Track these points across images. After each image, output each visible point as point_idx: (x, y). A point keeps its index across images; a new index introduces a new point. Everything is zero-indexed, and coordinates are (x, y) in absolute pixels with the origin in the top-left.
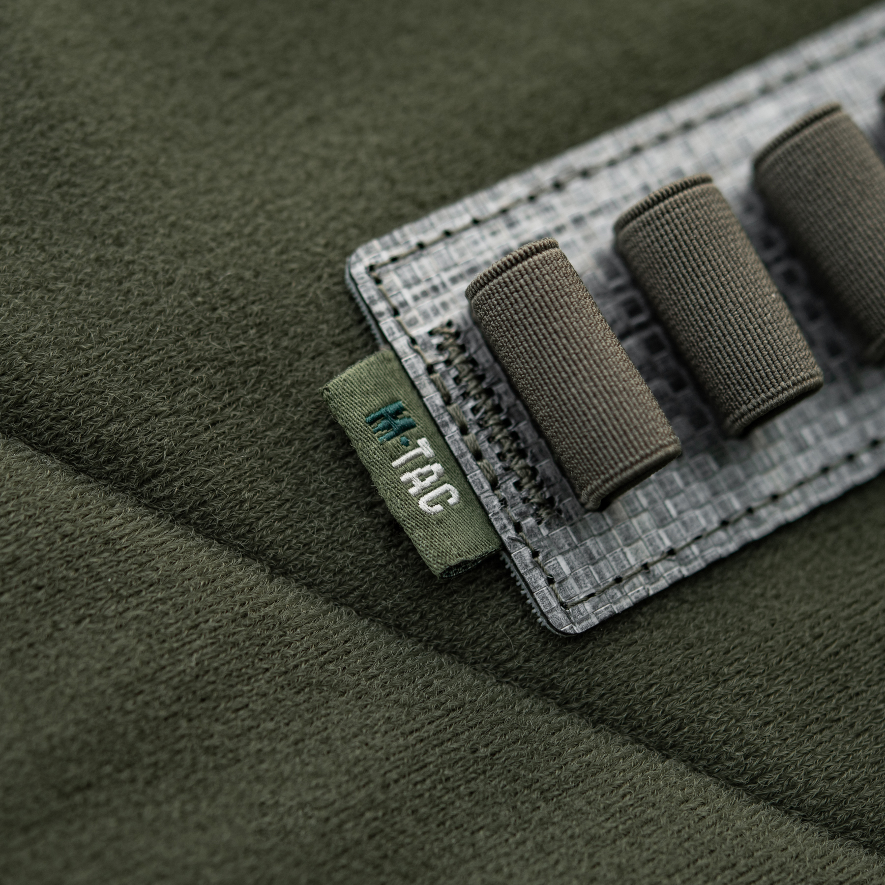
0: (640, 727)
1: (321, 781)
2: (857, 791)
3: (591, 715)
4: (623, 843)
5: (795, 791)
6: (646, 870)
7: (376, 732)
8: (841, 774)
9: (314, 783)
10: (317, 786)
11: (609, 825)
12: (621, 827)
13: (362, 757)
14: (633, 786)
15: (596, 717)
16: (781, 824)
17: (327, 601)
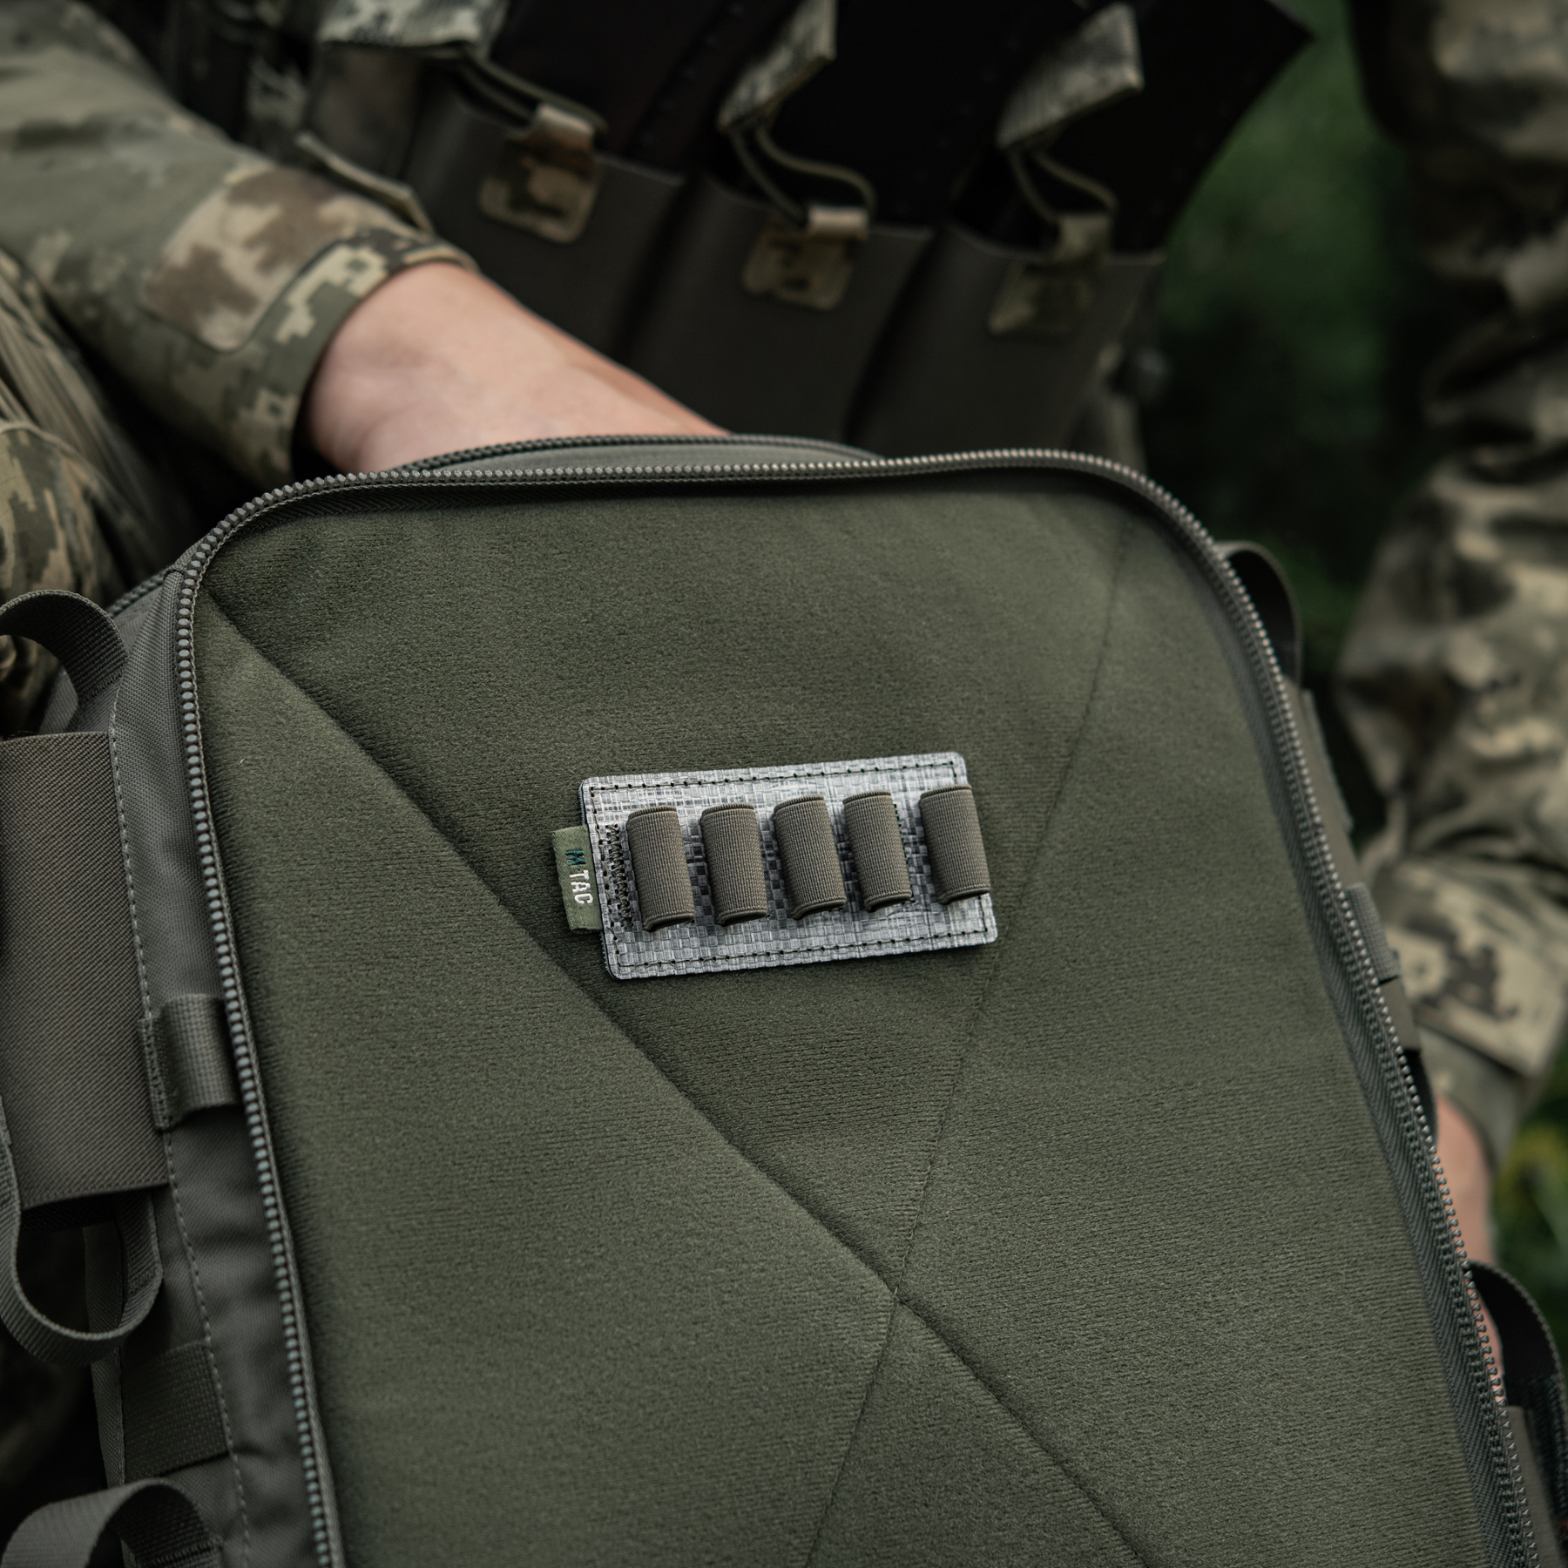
0: (631, 1030)
2: (713, 1094)
3: (612, 1016)
4: (607, 1072)
5: (686, 1083)
7: (521, 985)
8: (709, 1084)
11: (603, 1063)
12: (608, 1066)
13: (511, 993)
14: (619, 1052)
15: (614, 1018)
16: (675, 1094)
17: (518, 924)
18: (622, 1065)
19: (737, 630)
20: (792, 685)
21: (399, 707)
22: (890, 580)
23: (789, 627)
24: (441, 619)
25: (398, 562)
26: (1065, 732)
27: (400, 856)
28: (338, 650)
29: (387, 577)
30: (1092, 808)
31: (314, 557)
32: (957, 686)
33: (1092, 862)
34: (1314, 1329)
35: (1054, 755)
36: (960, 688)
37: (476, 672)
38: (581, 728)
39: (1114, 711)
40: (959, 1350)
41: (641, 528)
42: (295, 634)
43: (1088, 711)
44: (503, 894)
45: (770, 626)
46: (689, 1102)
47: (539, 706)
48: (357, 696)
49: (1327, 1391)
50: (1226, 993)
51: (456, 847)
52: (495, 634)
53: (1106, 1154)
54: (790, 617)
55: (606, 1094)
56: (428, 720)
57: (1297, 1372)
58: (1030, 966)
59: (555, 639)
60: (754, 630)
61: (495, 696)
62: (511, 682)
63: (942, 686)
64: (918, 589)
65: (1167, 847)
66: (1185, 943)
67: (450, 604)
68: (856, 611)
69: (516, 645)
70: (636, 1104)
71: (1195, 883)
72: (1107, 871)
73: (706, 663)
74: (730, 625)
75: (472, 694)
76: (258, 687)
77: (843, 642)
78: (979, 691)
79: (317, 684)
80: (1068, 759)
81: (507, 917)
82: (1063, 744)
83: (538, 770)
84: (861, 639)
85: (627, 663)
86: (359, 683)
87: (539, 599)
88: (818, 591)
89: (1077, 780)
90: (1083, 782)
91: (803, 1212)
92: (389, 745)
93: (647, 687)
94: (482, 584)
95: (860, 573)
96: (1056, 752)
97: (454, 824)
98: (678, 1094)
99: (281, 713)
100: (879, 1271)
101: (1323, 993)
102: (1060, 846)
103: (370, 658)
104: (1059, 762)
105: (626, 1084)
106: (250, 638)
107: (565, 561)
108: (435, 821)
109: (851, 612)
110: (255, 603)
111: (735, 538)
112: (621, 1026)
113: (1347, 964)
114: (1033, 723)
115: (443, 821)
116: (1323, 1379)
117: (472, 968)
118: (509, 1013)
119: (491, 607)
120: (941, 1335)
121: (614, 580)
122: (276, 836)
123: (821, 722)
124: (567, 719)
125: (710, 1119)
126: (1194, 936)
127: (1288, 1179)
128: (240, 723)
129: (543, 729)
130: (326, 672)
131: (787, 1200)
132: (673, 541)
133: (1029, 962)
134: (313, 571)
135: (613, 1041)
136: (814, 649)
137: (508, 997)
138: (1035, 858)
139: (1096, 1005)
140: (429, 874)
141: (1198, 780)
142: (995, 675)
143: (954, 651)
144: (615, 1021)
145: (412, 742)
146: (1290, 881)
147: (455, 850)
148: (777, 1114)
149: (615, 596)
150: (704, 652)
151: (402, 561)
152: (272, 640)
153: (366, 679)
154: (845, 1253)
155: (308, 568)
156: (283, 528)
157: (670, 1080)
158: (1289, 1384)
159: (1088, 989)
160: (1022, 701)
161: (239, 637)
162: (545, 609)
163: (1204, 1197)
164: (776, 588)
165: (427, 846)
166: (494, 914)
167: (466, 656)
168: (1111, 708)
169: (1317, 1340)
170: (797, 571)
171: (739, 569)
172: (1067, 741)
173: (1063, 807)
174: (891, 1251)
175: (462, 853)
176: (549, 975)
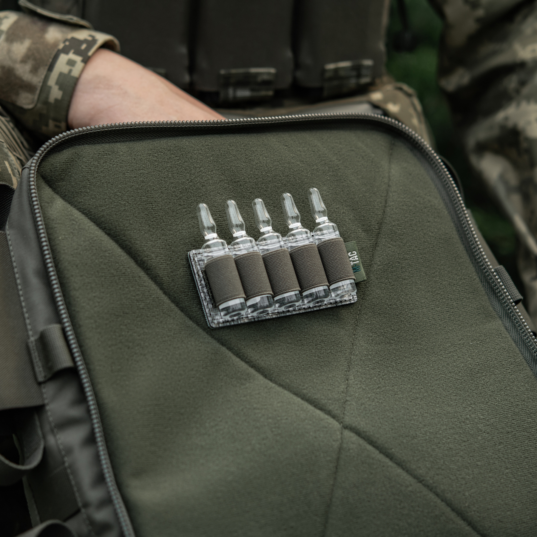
7: (175, 325)
17: (171, 302)
19: (247, 185)
20: (269, 206)
21: (119, 217)
22: (304, 163)
23: (267, 183)
24: (132, 183)
25: (114, 161)
26: (376, 220)
27: (125, 274)
28: (93, 196)
29: (109, 167)
30: (390, 247)
31: (81, 160)
32: (334, 203)
33: (392, 268)
34: (513, 425)
35: (373, 229)
36: (335, 204)
37: (147, 204)
38: (190, 224)
39: (394, 210)
40: (371, 443)
41: (207, 146)
42: (75, 191)
43: (384, 212)
44: (164, 290)
45: (259, 183)
47: (172, 217)
48: (102, 214)
49: (523, 448)
50: (453, 313)
51: (145, 272)
52: (154, 189)
53: (417, 369)
54: (267, 179)
56: (131, 222)
57: (509, 441)
58: (373, 308)
59: (177, 190)
60: (253, 185)
61: (155, 213)
62: (161, 208)
63: (328, 203)
64: (315, 167)
65: (421, 260)
66: (434, 294)
67: (135, 177)
68: (292, 176)
69: (162, 193)
71: (434, 273)
72: (399, 271)
73: (236, 198)
74: (244, 183)
75: (146, 213)
76: (63, 210)
77: (288, 188)
78: (342, 205)
79: (86, 209)
80: (379, 230)
81: (167, 299)
82: (376, 225)
83: (173, 242)
84: (295, 187)
85: (207, 197)
86: (103, 208)
87: (169, 175)
88: (277, 169)
89: (382, 238)
90: (385, 238)
91: (299, 399)
92: (116, 232)
93: (215, 206)
94: (147, 169)
95: (292, 161)
96: (374, 228)
97: (144, 263)
99: (73, 220)
100: (334, 417)
101: (491, 309)
102: (379, 263)
103: (106, 198)
104: (375, 232)
106: (57, 193)
107: (178, 159)
108: (136, 261)
109: (290, 176)
110: (59, 179)
111: (244, 149)
113: (500, 296)
114: (364, 217)
115: (139, 262)
116: (521, 444)
117: (156, 318)
119: (151, 178)
120: (363, 438)
121: (198, 166)
122: (77, 266)
123: (282, 220)
124: (184, 221)
126: (437, 291)
127: (491, 372)
128: (59, 223)
129: (174, 226)
130: (89, 205)
131: (292, 396)
132: (219, 151)
133: (373, 307)
134: (81, 166)
135: (213, 344)
136: (277, 191)
137: (170, 329)
138: (370, 269)
139: (402, 321)
140: (136, 281)
141: (430, 234)
142: (348, 199)
143: (331, 190)
145: (125, 231)
146: (471, 269)
149: (199, 172)
150: (234, 194)
151: (115, 161)
152: (66, 193)
153: (105, 206)
154: (318, 412)
155: (79, 165)
156: (67, 150)
158: (507, 446)
159: (397, 315)
160: (359, 209)
161: (53, 192)
162: (172, 179)
163: (459, 381)
164: (261, 168)
165: (135, 271)
166: (162, 298)
167: (143, 197)
168: (393, 209)
169: (515, 429)
170: (268, 161)
171: (245, 161)
172: (378, 224)
173: (378, 248)
174: (337, 410)
175: (148, 274)
176: (185, 321)
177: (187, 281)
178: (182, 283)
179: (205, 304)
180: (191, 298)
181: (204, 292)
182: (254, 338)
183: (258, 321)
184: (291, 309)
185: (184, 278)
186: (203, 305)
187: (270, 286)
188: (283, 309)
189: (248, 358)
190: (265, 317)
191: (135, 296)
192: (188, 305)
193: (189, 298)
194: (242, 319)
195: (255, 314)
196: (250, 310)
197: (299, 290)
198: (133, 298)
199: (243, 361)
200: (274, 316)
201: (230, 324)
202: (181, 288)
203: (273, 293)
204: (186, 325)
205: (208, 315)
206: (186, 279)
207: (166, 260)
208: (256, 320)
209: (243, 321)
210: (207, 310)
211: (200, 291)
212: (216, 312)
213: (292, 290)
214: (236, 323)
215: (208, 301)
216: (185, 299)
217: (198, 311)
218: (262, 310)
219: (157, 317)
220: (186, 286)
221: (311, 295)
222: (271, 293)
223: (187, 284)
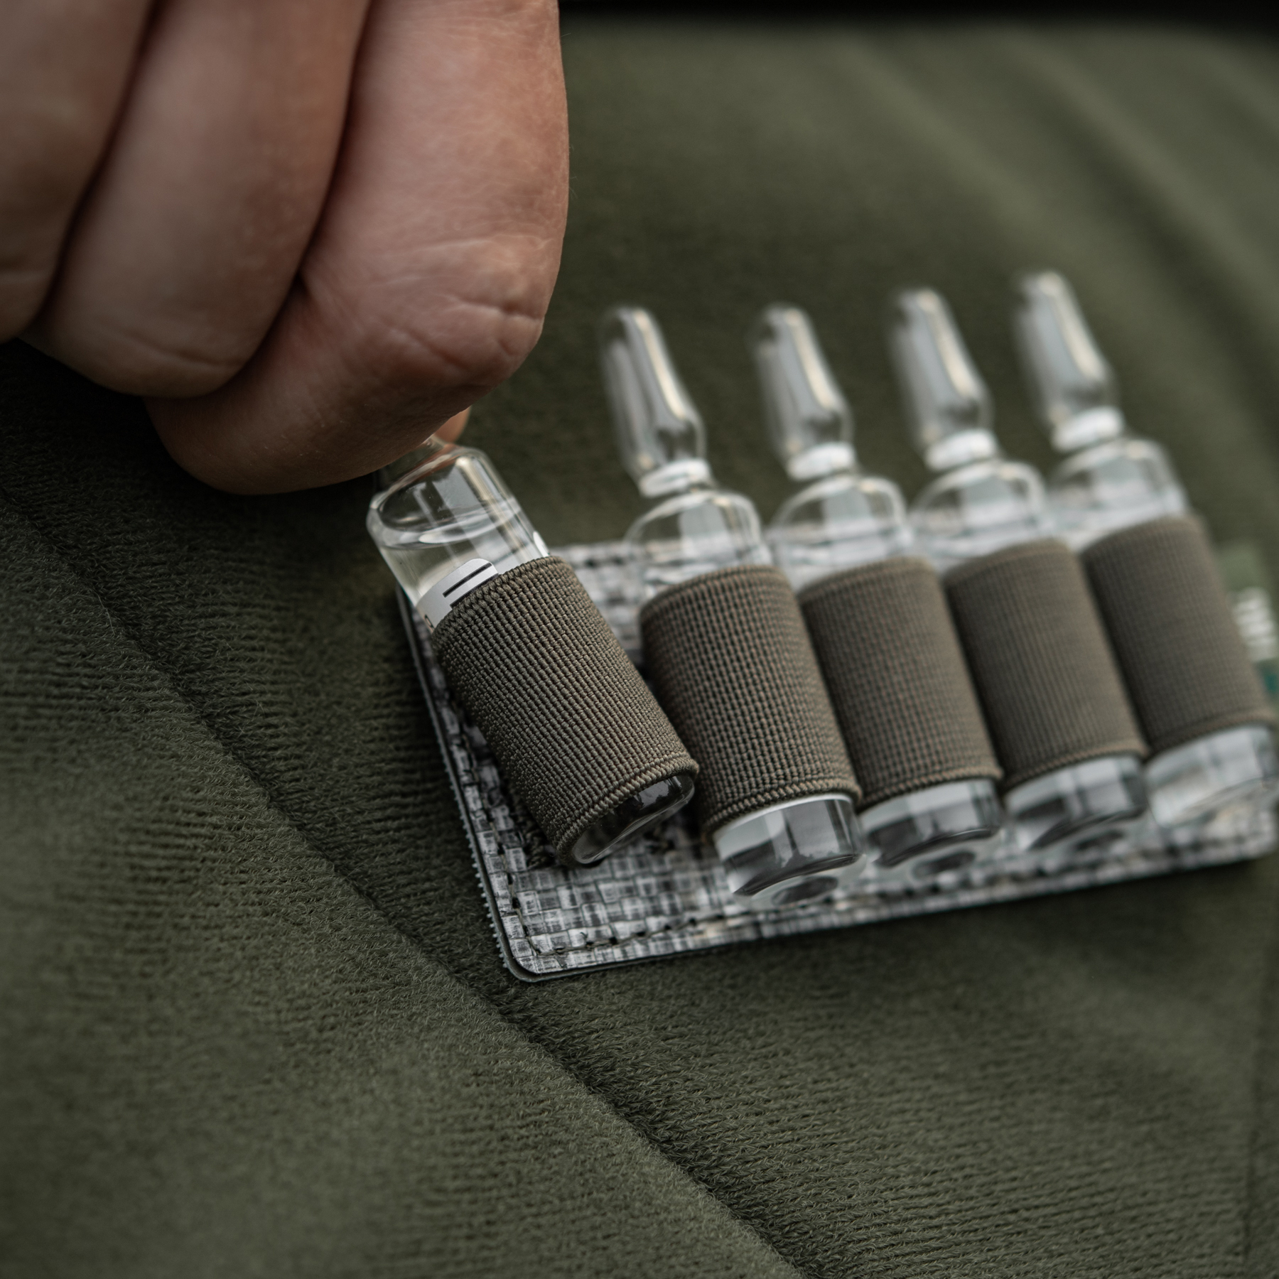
0: (574, 1057)
1: (264, 1000)
2: (768, 1182)
3: (529, 1031)
4: (529, 1153)
5: (707, 1163)
6: (542, 1187)
7: (327, 977)
8: (756, 1160)
9: (257, 999)
10: (258, 1004)
11: (523, 1132)
12: (531, 1139)
13: (308, 993)
14: (554, 1104)
15: (534, 1034)
16: (686, 1185)
17: (311, 848)
18: (562, 1136)
46: (715, 1204)
55: (529, 1205)
70: (598, 1219)
81: (287, 834)
98: (691, 1188)
105: (571, 1178)
112: (551, 1050)
115: (147, 625)
118: (304, 1038)
125: (769, 1238)
135: (539, 1081)
137: (302, 1002)
144: (537, 1039)
147: (173, 689)
148: (908, 1214)
157: (671, 1159)
165: (116, 677)
166: (260, 826)
175: (188, 694)
176: (384, 954)
177: (395, 732)
178: (372, 746)
179: (488, 847)
180: (419, 826)
181: (480, 785)
182: (760, 1041)
183: (780, 941)
184: (947, 879)
185: (375, 718)
186: (475, 855)
187: (843, 750)
188: (905, 875)
189: (730, 1163)
190: (812, 916)
191: (117, 807)
192: (403, 863)
193: (407, 827)
194: (690, 929)
195: (762, 900)
196: (734, 882)
197: (991, 778)
198: (109, 814)
199: (698, 1180)
200: (862, 916)
201: (624, 953)
202: (361, 771)
203: (857, 789)
204: (386, 978)
205: (504, 904)
206: (391, 721)
207: (284, 631)
208: (768, 931)
209: (698, 938)
210: (498, 883)
211: (458, 777)
212: (546, 891)
213: (961, 772)
214: (656, 948)
215: (501, 833)
216: (387, 831)
217: (454, 896)
218: (796, 881)
219: (229, 930)
220: (393, 760)
221: (1055, 805)
222: (851, 783)
223: (397, 749)
